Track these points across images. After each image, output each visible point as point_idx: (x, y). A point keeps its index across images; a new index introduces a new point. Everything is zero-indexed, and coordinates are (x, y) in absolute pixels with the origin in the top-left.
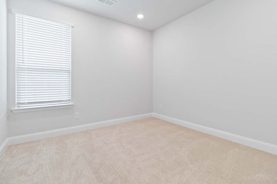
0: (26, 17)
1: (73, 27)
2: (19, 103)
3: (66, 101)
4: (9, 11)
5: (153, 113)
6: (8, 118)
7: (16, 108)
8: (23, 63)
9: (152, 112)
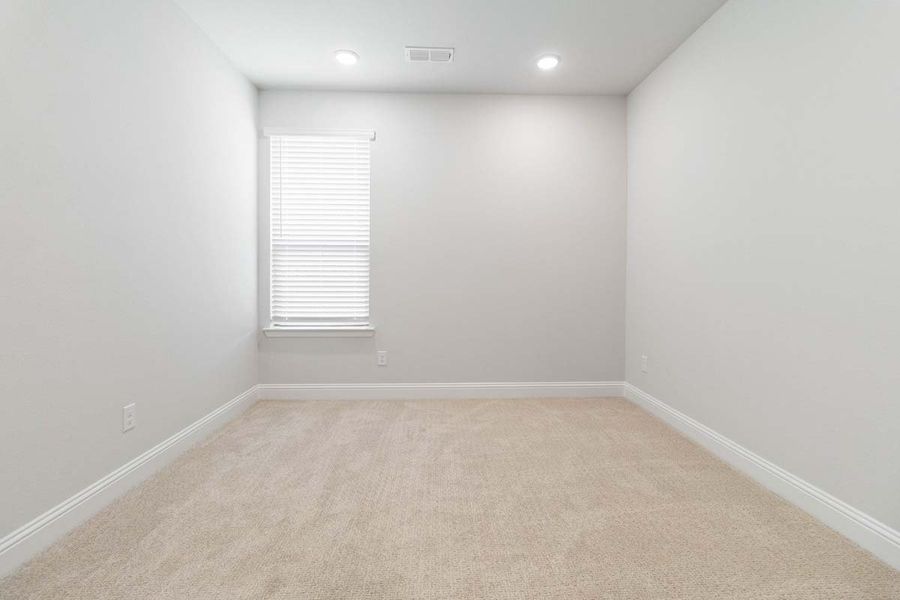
0: (286, 140)
1: (374, 139)
2: (276, 318)
3: (359, 319)
4: (260, 135)
5: (626, 384)
6: (259, 345)
7: (272, 327)
8: (281, 235)
9: (624, 380)
